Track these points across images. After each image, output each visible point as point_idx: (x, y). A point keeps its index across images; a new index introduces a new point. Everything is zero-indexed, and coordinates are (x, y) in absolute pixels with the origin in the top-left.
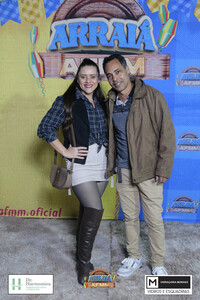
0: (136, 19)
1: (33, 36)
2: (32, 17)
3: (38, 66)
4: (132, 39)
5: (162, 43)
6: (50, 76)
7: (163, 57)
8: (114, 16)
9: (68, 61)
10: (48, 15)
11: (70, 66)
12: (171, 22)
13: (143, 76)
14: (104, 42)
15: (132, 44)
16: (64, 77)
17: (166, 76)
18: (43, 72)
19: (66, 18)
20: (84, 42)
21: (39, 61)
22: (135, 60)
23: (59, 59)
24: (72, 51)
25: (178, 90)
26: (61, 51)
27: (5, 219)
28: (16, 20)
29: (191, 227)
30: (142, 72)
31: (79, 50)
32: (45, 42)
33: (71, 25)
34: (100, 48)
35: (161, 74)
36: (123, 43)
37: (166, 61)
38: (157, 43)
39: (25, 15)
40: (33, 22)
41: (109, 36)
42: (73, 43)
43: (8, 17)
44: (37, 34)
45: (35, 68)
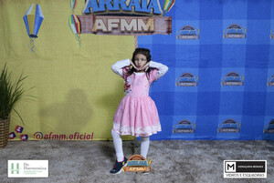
1: (72, 3)
3: (76, 25)
4: (144, 6)
5: (166, 8)
6: (85, 32)
7: (166, 18)
9: (97, 21)
11: (99, 24)
13: (152, 32)
14: (124, 7)
15: (144, 9)
16: (95, 33)
17: (169, 32)
18: (80, 29)
20: (110, 7)
21: (77, 21)
22: (147, 20)
23: (92, 19)
24: (102, 14)
25: (178, 42)
26: (93, 14)
29: (191, 143)
30: (152, 29)
31: (106, 13)
32: (81, 8)
34: (121, 12)
35: (165, 30)
36: (138, 8)
37: (169, 21)
38: (163, 9)
41: (127, 3)
42: (102, 8)
44: (75, 2)
45: (73, 26)
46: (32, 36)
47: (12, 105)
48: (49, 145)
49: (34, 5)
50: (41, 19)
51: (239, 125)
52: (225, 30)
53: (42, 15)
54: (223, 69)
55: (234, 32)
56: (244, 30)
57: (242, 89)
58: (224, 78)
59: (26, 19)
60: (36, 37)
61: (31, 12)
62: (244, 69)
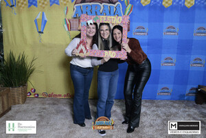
0: (114, 3)
1: (65, 11)
2: (65, 3)
3: (68, 25)
5: (126, 14)
6: (73, 30)
8: (104, 2)
10: (72, 1)
12: (130, 5)
14: (99, 14)
15: (112, 15)
16: (80, 31)
17: (128, 30)
18: (70, 28)
19: (81, 3)
21: (68, 23)
23: (77, 21)
25: (134, 37)
26: (78, 18)
27: (52, 99)
28: (57, 3)
32: (71, 14)
33: (83, 6)
36: (108, 14)
39: (62, 1)
40: (65, 5)
41: (101, 11)
43: (54, 2)
44: (67, 10)
45: (66, 26)
46: (40, 32)
47: (28, 78)
48: (51, 102)
49: (41, 13)
50: (46, 21)
51: (170, 90)
52: (165, 30)
53: (46, 19)
54: (163, 55)
55: (171, 31)
56: (177, 30)
57: (174, 68)
58: (163, 61)
59: (36, 21)
60: (42, 33)
61: (39, 17)
62: (175, 55)
